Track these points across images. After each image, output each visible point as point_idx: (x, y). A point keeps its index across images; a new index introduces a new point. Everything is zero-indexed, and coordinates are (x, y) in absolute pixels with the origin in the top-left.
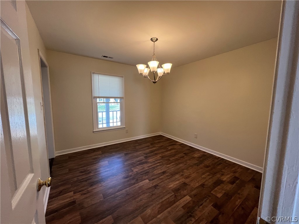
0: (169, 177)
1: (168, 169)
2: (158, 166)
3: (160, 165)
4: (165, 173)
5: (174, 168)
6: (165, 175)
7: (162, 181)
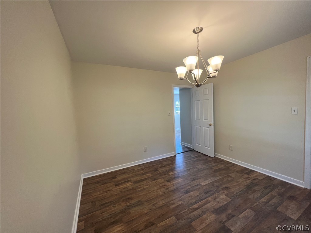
0: (181, 187)
1: (182, 197)
2: (195, 203)
3: (192, 204)
4: (185, 192)
5: (174, 198)
6: (186, 189)
7: (188, 183)
